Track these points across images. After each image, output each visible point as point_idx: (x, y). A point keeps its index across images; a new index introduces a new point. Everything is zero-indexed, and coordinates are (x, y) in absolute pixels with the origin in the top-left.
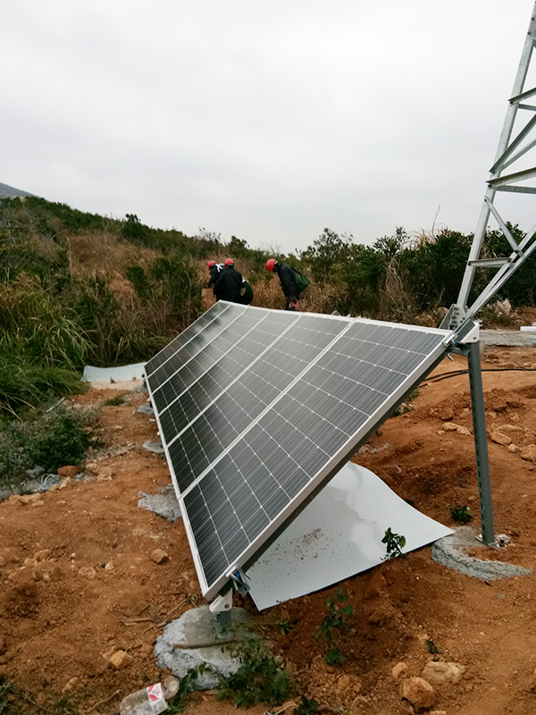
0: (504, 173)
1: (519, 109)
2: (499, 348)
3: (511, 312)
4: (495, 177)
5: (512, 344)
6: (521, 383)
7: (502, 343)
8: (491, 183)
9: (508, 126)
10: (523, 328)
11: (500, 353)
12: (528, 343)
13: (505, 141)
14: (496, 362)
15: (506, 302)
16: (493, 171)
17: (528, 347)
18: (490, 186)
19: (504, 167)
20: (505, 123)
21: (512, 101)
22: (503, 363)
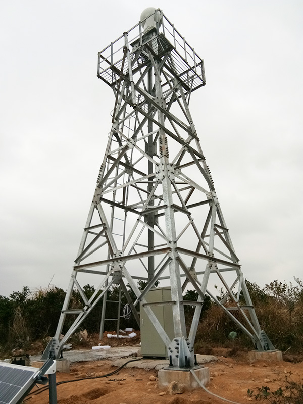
0: (82, 263)
1: (89, 234)
2: (79, 364)
3: (88, 337)
4: (77, 265)
5: (86, 360)
6: (88, 389)
7: (80, 360)
8: (75, 268)
9: (84, 240)
10: (94, 348)
11: (79, 367)
12: (95, 359)
13: (82, 247)
14: (76, 374)
15: (85, 332)
16: (76, 261)
17: (94, 360)
18: (74, 269)
19: (82, 260)
20: (82, 239)
21: (85, 229)
22: (80, 374)
